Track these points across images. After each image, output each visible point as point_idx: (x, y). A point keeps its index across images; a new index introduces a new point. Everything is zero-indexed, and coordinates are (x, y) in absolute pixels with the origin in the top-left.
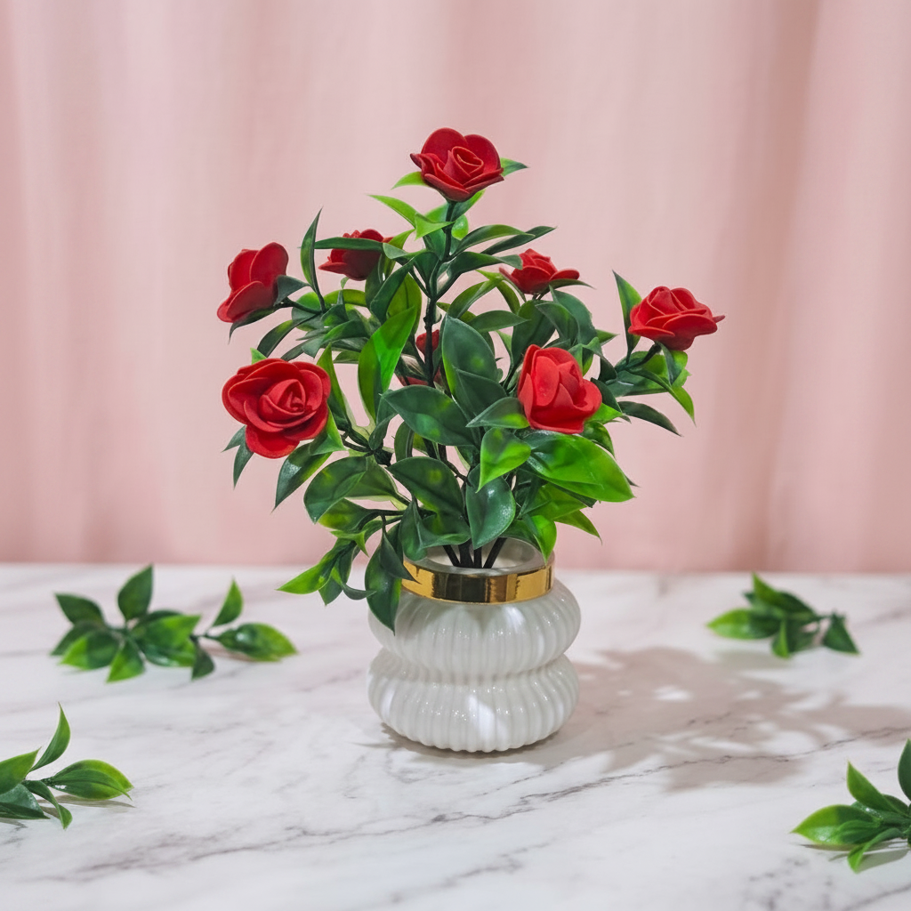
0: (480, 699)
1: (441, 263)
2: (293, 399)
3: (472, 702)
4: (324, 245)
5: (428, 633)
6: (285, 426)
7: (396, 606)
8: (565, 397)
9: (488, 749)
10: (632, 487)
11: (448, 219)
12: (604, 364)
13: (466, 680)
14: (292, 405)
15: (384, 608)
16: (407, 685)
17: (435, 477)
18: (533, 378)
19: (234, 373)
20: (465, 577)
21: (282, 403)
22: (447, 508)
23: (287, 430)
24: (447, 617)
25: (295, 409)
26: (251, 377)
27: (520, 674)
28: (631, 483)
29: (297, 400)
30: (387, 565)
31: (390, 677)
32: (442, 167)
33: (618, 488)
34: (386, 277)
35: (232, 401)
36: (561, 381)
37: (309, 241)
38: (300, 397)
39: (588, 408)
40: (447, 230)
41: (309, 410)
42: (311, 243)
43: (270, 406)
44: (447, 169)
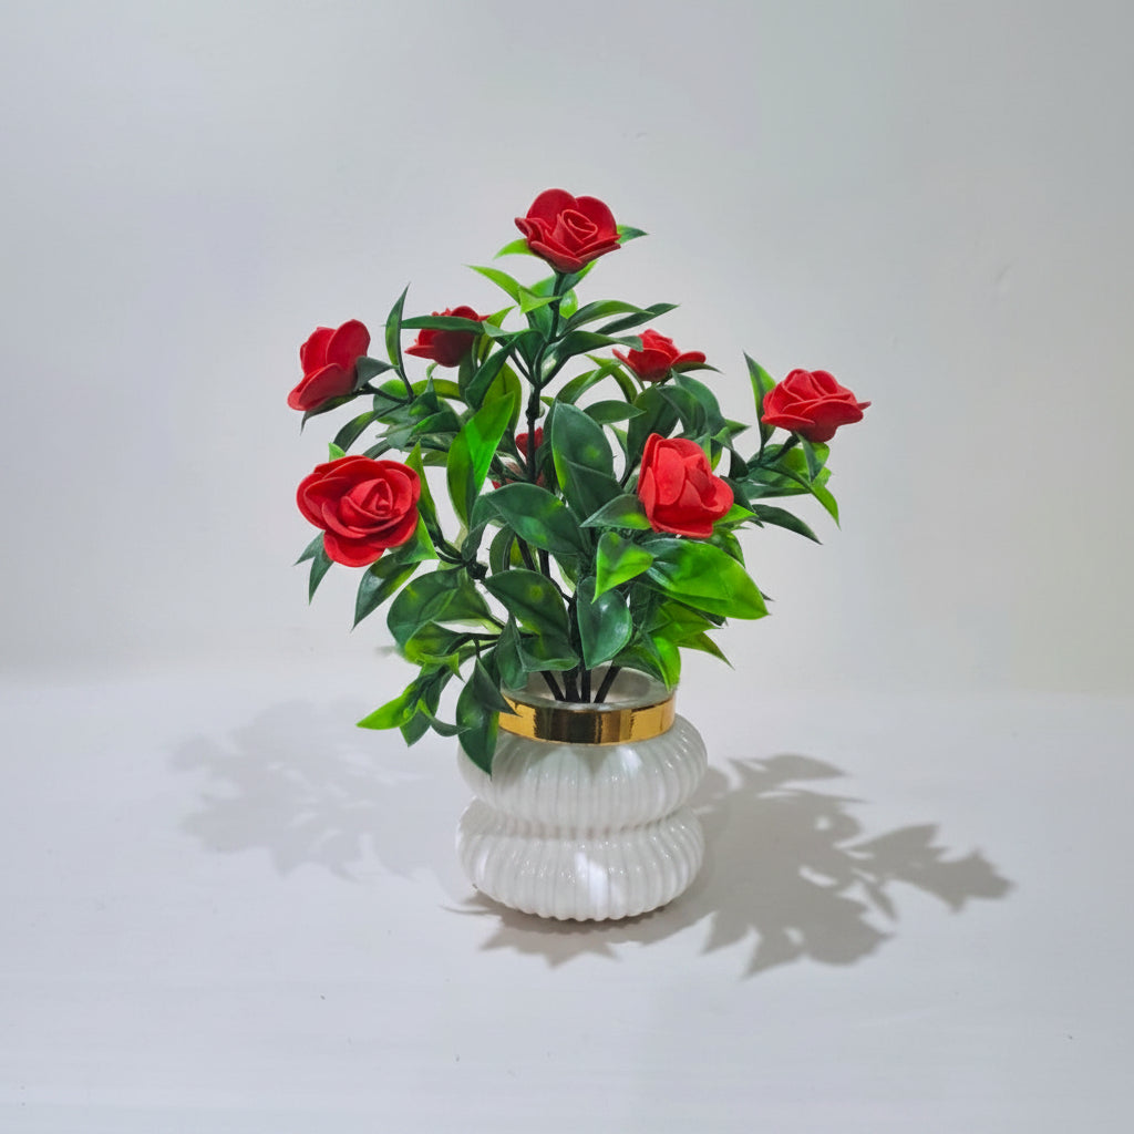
0: (589, 857)
1: (546, 345)
2: (379, 500)
3: (581, 862)
4: (412, 323)
5: (528, 778)
6: (366, 531)
7: (493, 746)
8: (692, 493)
9: (600, 917)
10: (766, 602)
11: (556, 293)
12: (735, 458)
13: (573, 835)
14: (379, 508)
15: (479, 748)
16: (505, 841)
17: (536, 593)
18: (655, 471)
19: (311, 471)
20: (571, 713)
21: (366, 504)
22: (552, 630)
23: (370, 537)
24: (551, 760)
25: (382, 512)
26: (331, 476)
27: (637, 827)
28: (766, 598)
29: (384, 502)
30: (481, 696)
31: (485, 833)
32: (551, 232)
33: (750, 603)
34: (482, 362)
35: (309, 502)
36: (687, 477)
37: (395, 317)
38: (387, 499)
39: (718, 509)
40: (554, 306)
41: (396, 514)
42: (396, 322)
43: (351, 508)
44: (556, 235)
